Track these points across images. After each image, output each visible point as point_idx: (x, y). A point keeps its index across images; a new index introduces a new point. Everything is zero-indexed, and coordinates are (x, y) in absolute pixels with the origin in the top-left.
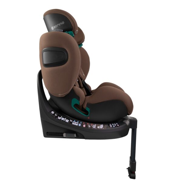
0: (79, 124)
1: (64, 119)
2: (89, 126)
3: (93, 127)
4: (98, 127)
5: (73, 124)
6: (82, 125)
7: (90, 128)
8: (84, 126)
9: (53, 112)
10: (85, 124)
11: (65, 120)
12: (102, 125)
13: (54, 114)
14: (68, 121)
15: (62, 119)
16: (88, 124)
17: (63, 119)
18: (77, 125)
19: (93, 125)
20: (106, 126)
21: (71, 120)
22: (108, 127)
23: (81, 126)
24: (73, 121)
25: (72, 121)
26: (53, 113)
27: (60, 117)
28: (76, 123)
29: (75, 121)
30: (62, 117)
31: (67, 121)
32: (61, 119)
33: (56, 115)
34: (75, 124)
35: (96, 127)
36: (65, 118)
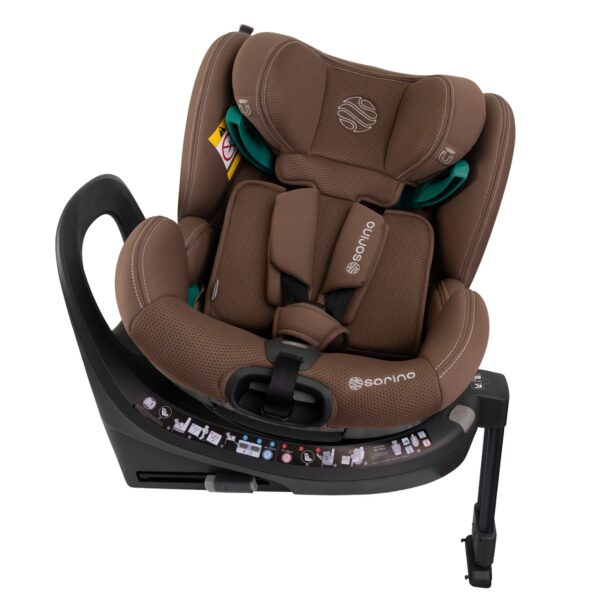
0: (263, 450)
1: (200, 428)
2: (307, 458)
3: (325, 462)
4: (345, 461)
5: (239, 450)
6: (277, 455)
7: (311, 465)
8: (287, 458)
9: (150, 403)
10: (288, 448)
11: (206, 436)
12: (362, 448)
13: (156, 411)
14: (220, 437)
15: (190, 431)
16: (301, 449)
17: (195, 430)
18: (256, 455)
19: (321, 454)
20: (378, 450)
21: (228, 434)
22: (386, 453)
23: (272, 459)
24: (237, 440)
25: (233, 438)
26: (151, 407)
27: (184, 422)
28: (253, 448)
29: (245, 437)
30: (189, 420)
31: (215, 439)
32: (187, 433)
33: (164, 413)
34: (248, 452)
35: (337, 459)
36: (203, 427)
